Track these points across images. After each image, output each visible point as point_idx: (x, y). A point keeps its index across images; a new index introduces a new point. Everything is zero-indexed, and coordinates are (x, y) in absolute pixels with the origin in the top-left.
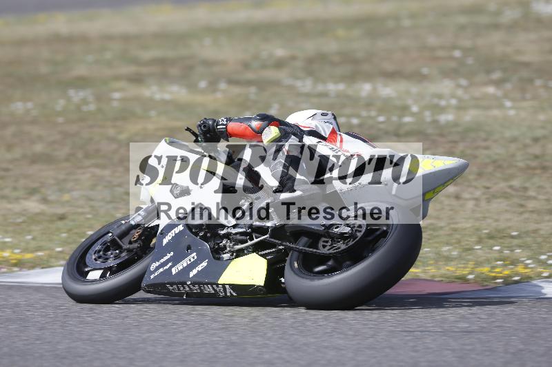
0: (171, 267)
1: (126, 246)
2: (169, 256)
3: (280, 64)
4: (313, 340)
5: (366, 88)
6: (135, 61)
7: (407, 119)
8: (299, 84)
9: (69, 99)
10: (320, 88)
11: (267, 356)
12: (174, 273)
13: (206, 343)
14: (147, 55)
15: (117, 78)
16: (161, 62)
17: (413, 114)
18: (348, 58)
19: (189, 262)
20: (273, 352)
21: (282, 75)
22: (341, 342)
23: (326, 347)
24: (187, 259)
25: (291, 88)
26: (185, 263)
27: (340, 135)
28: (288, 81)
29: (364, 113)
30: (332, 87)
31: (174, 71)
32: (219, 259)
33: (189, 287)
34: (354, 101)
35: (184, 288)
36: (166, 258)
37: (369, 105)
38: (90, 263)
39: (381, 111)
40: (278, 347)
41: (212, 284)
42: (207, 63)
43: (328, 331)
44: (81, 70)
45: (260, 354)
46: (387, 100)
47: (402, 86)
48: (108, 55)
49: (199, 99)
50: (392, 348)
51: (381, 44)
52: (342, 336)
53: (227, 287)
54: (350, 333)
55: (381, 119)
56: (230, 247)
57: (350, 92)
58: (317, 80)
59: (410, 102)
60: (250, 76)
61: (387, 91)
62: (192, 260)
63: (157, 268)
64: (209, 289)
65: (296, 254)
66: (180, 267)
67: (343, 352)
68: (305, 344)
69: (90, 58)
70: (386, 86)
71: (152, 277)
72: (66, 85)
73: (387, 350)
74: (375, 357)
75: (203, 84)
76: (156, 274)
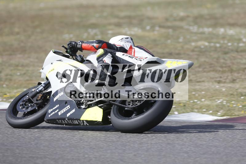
0: (58, 112)
1: (35, 102)
2: (57, 106)
3: (182, 19)
4: (205, 143)
5: (222, 30)
6: (117, 17)
7: (241, 45)
8: (191, 28)
9: (89, 33)
10: (201, 30)
11: (185, 149)
12: (59, 114)
13: (157, 143)
14: (123, 14)
15: (110, 24)
16: (129, 17)
17: (244, 42)
18: (212, 17)
19: (66, 110)
20: (188, 148)
21: (183, 24)
22: (217, 144)
23: (211, 146)
24: (66, 108)
25: (188, 30)
26: (64, 110)
27: (134, 49)
28: (186, 27)
29: (222, 42)
30: (206, 30)
31: (135, 21)
32: (80, 108)
33: (67, 121)
34: (217, 36)
35: (64, 121)
36: (55, 107)
37: (224, 38)
38: (19, 110)
39: (229, 41)
40: (189, 145)
41: (77, 120)
42: (150, 18)
43: (211, 139)
44: (93, 21)
45: (181, 149)
46: (231, 36)
47: (238, 30)
48: (105, 14)
49: (147, 34)
50: (241, 147)
51: (227, 11)
52: (217, 141)
53: (85, 121)
54: (221, 140)
55: (230, 44)
56: (85, 103)
57: (214, 32)
58: (199, 27)
59: (242, 37)
60: (169, 24)
61: (231, 32)
62: (68, 109)
63: (52, 112)
64: (76, 122)
65: (116, 107)
66: (62, 112)
67: (219, 148)
68: (201, 144)
69: (97, 15)
70: (230, 29)
71: (49, 116)
72: (87, 27)
73: (239, 148)
74: (234, 151)
75: (148, 28)
76: (51, 115)
